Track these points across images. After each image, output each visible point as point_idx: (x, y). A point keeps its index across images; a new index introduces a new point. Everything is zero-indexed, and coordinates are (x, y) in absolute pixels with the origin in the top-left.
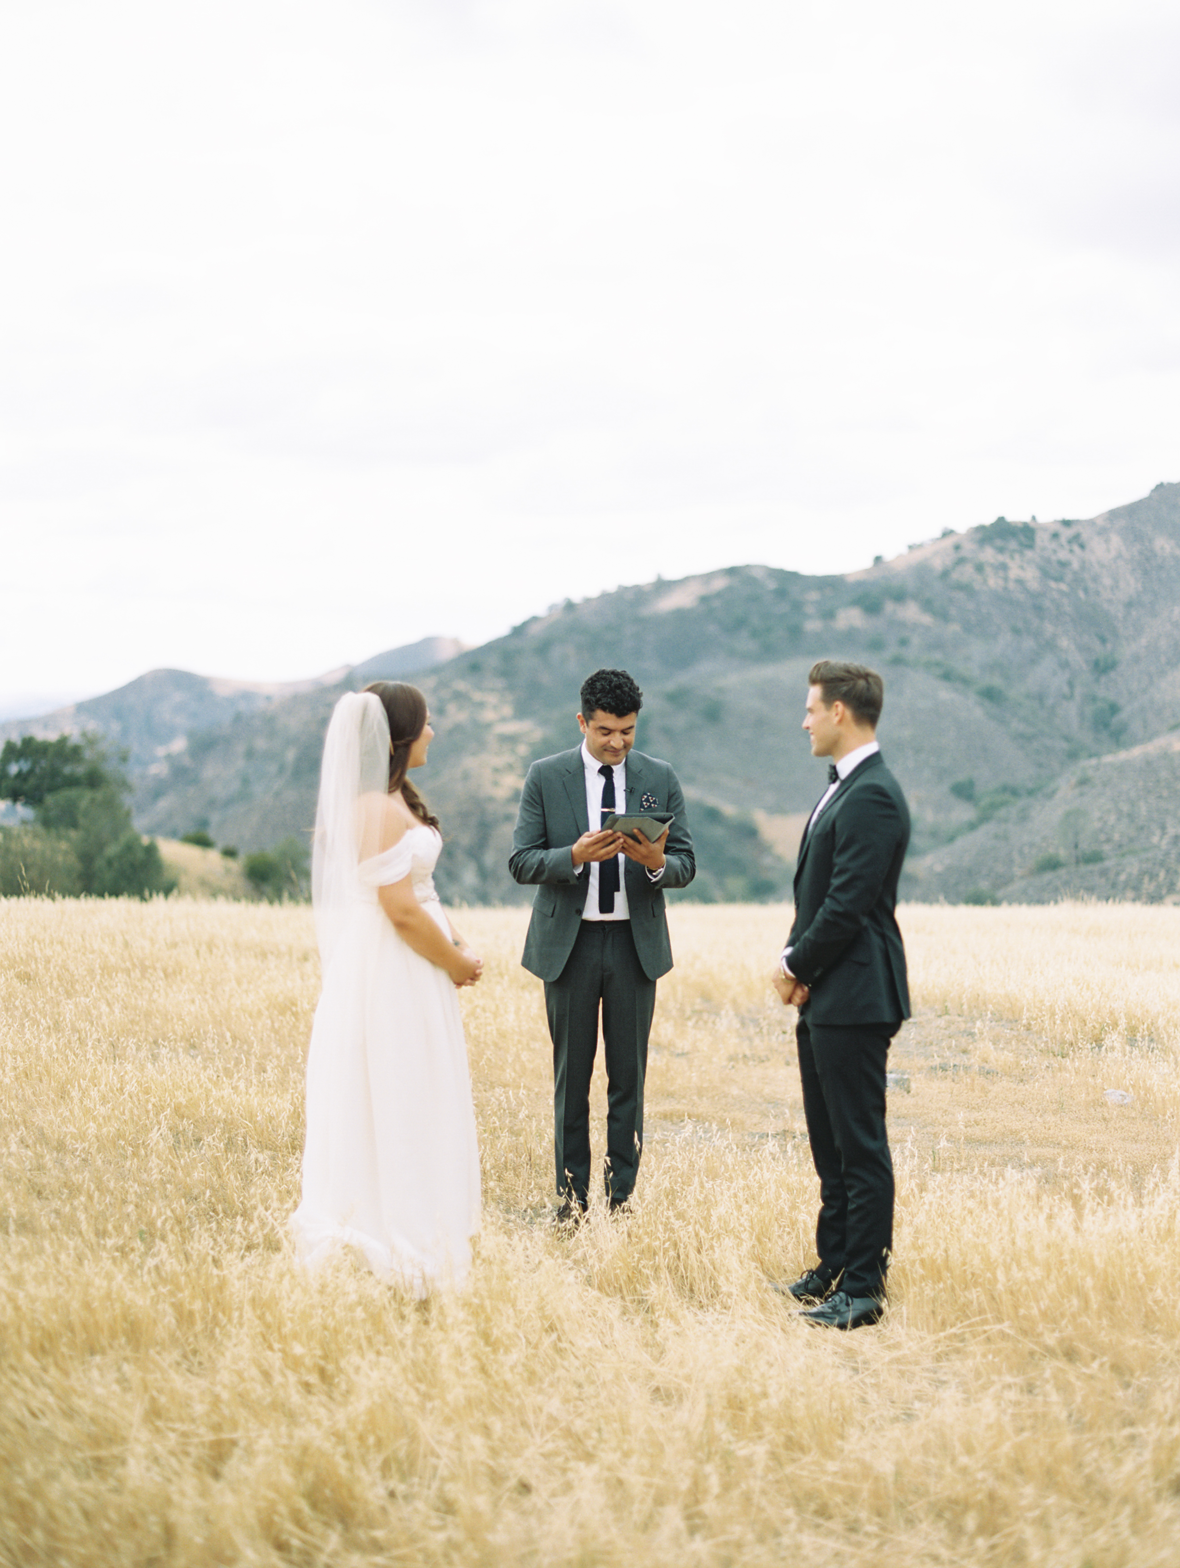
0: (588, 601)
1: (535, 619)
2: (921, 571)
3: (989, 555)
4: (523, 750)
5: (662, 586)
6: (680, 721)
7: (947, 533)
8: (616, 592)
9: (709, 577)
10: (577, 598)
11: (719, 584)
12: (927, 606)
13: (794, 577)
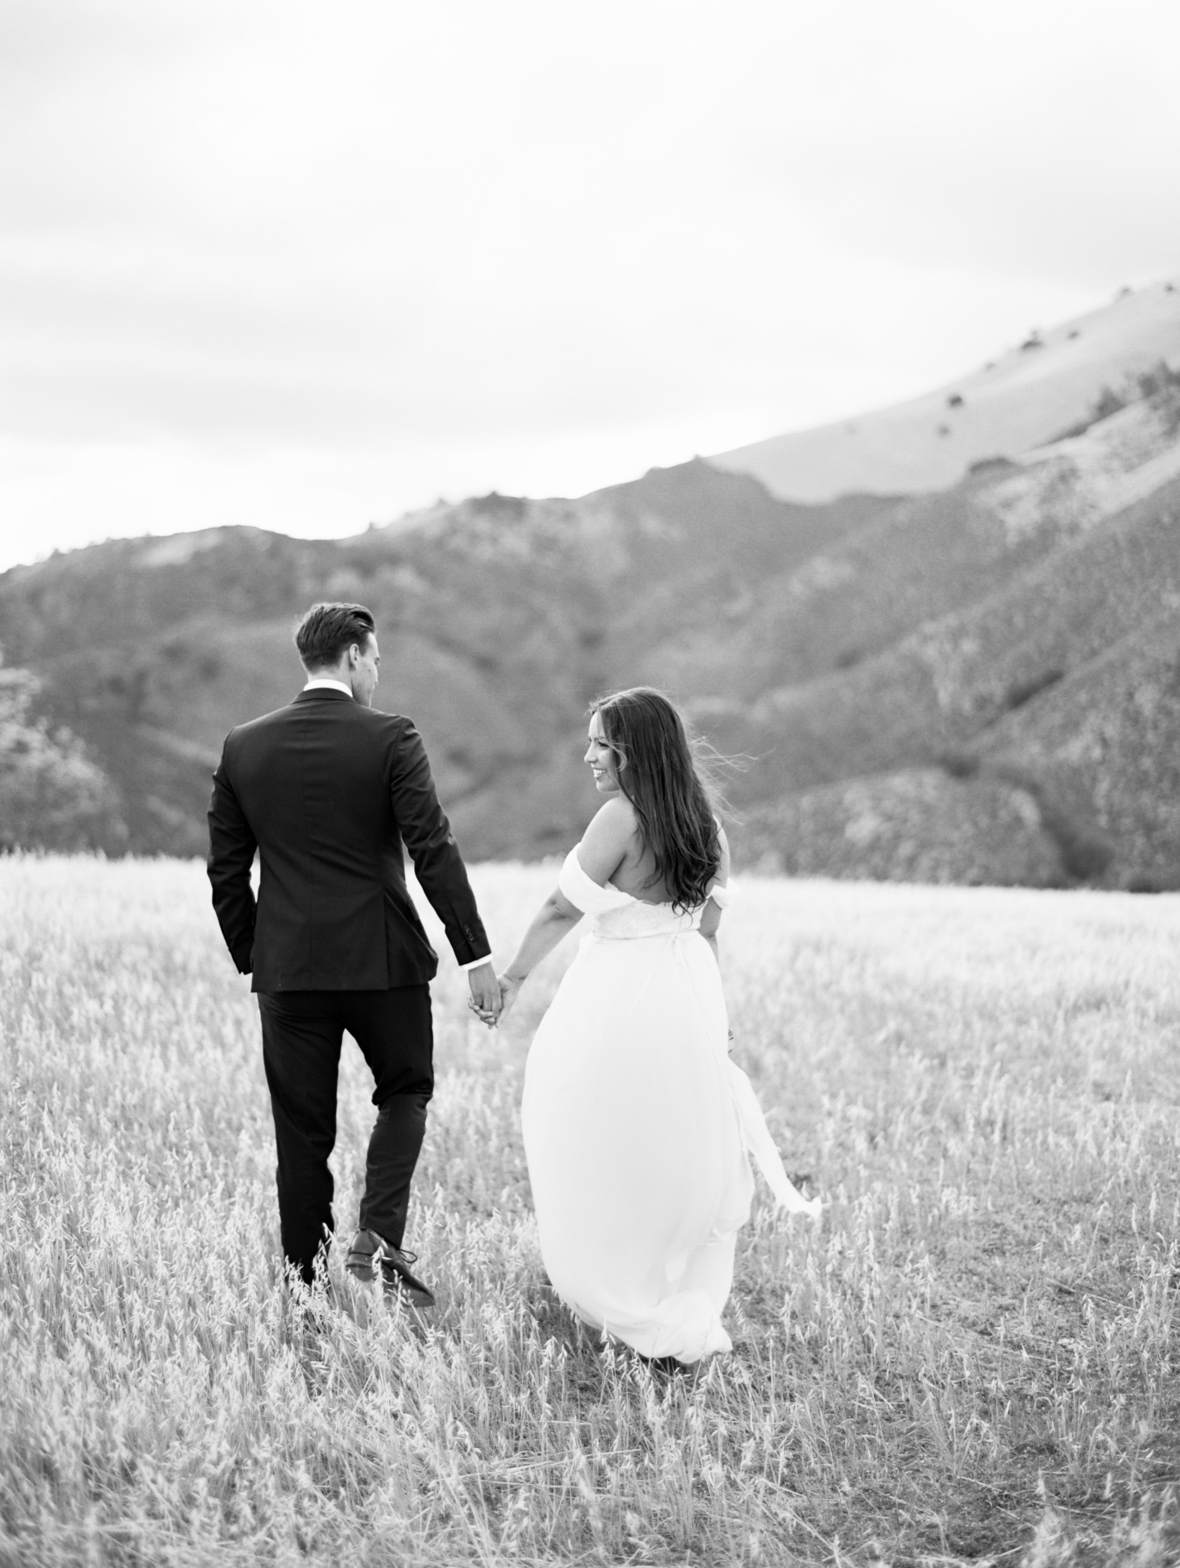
0: (75, 551)
1: (20, 568)
2: (415, 538)
3: (483, 524)
4: (23, 699)
5: (150, 542)
6: (178, 675)
7: (442, 503)
8: (105, 544)
9: (202, 533)
10: (64, 549)
11: (211, 541)
12: (423, 571)
13: (284, 538)
